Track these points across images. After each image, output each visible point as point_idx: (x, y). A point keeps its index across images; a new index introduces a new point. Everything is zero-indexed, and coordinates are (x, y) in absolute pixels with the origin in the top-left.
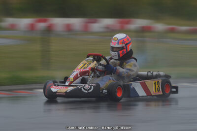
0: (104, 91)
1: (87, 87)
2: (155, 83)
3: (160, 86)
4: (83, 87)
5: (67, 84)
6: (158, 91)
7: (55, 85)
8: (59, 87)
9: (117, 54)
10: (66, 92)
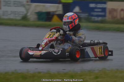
0: (67, 54)
1: (56, 51)
2: (99, 48)
3: (102, 50)
4: (53, 51)
5: (40, 49)
6: (102, 54)
7: (31, 50)
8: (35, 51)
9: (67, 27)
10: (41, 55)
